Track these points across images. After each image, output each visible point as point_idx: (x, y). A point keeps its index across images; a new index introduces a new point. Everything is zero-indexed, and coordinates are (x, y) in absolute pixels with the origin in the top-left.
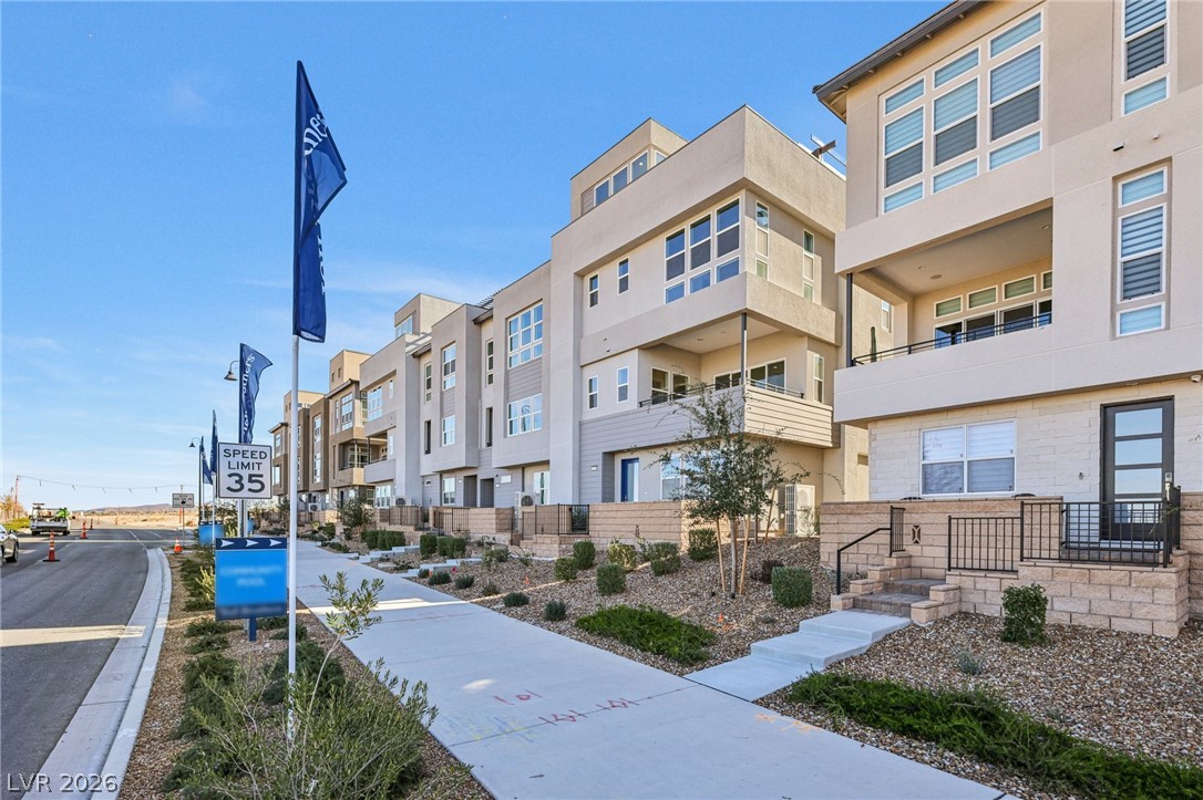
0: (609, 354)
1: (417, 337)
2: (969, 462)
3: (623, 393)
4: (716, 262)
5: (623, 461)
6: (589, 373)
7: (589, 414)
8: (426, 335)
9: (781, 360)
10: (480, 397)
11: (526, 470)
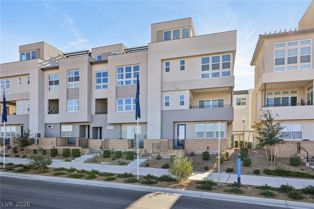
0: (177, 90)
1: (42, 61)
2: (292, 132)
3: (182, 103)
4: (221, 70)
5: (178, 125)
6: (166, 94)
7: (166, 108)
8: (46, 61)
9: (223, 99)
10: (92, 94)
11: (122, 125)
